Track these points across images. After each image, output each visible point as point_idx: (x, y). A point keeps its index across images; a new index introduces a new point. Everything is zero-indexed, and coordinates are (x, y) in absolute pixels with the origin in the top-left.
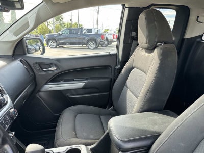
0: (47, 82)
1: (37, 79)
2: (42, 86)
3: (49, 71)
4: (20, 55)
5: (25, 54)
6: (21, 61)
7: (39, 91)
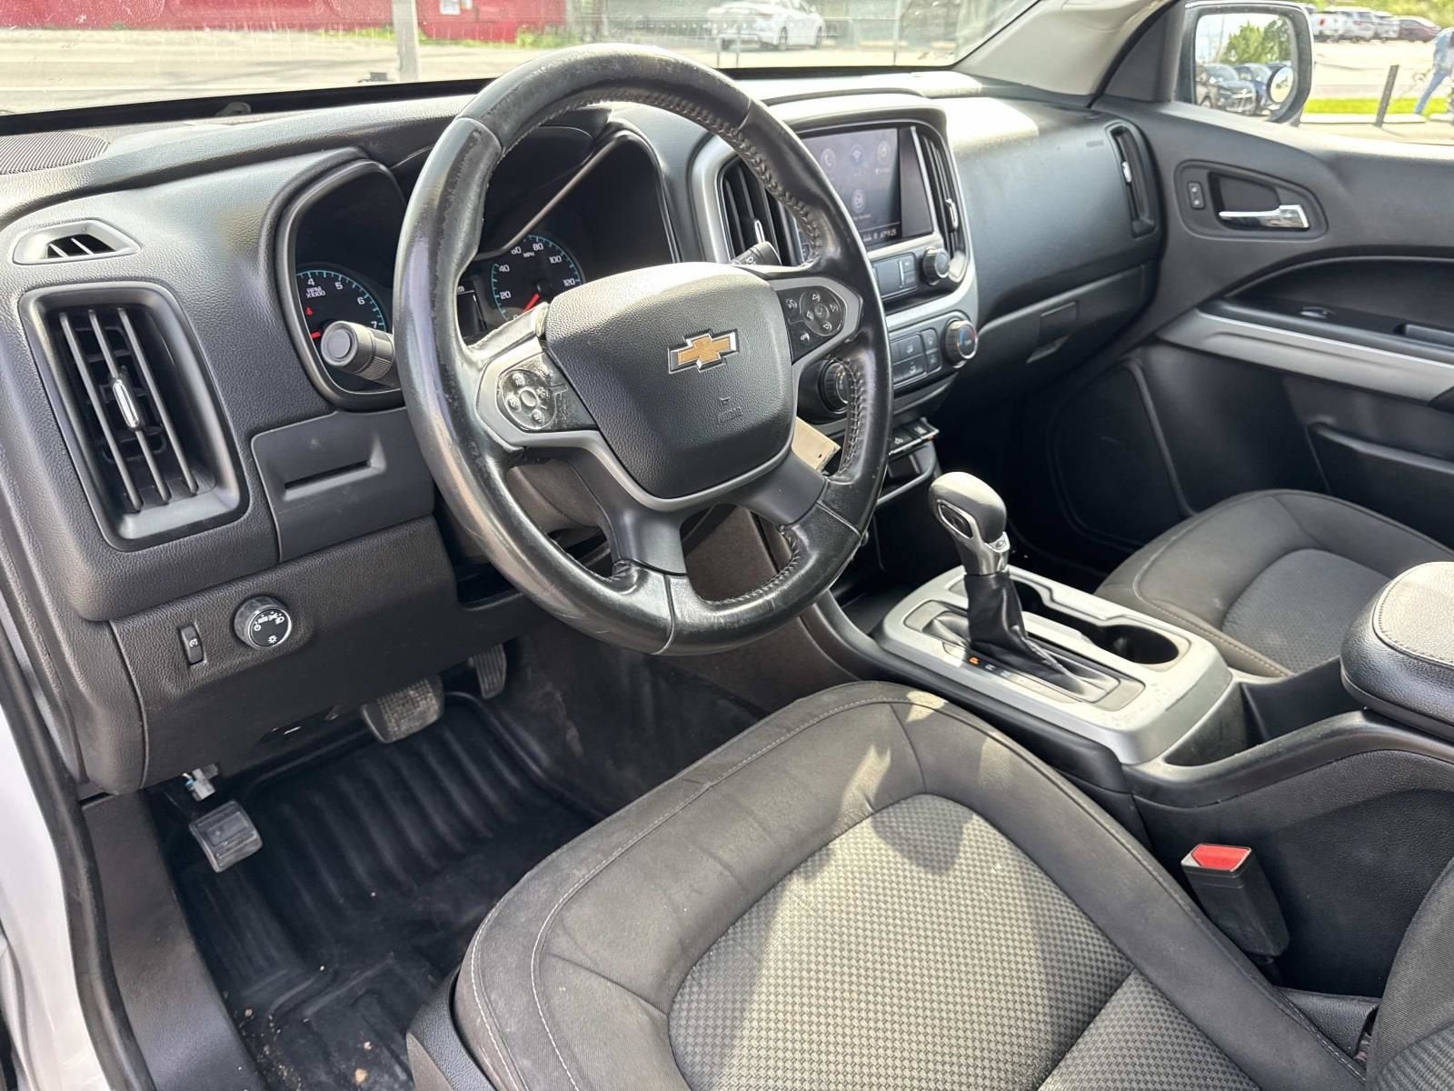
0: (1220, 296)
1: (1167, 263)
2: (1182, 315)
3: (1254, 225)
4: (1129, 104)
5: (1160, 98)
6: (1117, 133)
7: (1154, 340)
